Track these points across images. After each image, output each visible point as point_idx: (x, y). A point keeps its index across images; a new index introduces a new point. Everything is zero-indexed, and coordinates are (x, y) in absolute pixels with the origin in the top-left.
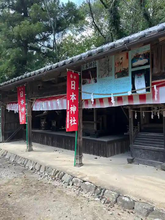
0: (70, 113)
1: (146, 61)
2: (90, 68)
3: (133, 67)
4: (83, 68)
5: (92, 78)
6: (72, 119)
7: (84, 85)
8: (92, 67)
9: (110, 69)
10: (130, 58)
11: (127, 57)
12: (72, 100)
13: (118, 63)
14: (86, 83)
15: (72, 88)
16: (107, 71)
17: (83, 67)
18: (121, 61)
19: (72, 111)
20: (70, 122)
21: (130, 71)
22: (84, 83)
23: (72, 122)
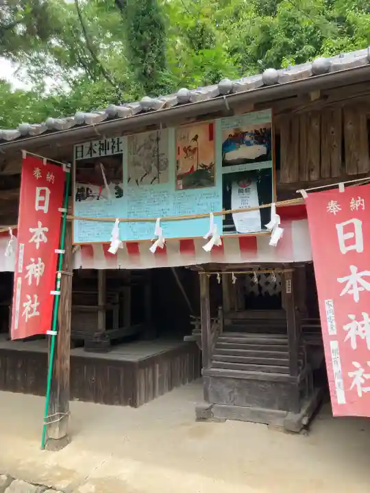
0: (25, 281)
1: (260, 150)
2: (103, 154)
3: (225, 163)
4: (79, 154)
5: (108, 183)
6: (30, 301)
7: (82, 202)
8: (109, 153)
9: (162, 163)
10: (220, 140)
11: (211, 137)
12: (34, 244)
13: (185, 150)
14: (88, 196)
15: (37, 208)
16: (154, 169)
17: (79, 149)
18: (194, 145)
19: (33, 275)
20: (22, 309)
21: (219, 172)
22: (80, 197)
23: (29, 309)
